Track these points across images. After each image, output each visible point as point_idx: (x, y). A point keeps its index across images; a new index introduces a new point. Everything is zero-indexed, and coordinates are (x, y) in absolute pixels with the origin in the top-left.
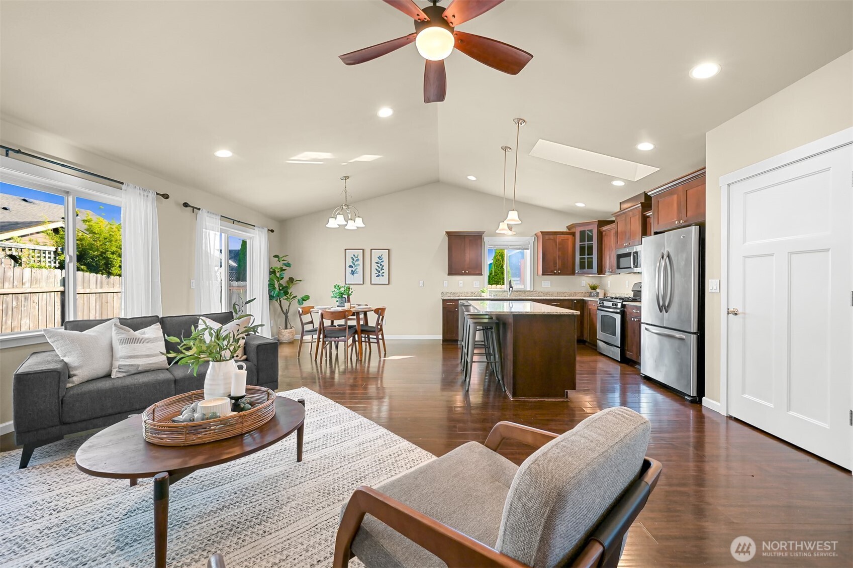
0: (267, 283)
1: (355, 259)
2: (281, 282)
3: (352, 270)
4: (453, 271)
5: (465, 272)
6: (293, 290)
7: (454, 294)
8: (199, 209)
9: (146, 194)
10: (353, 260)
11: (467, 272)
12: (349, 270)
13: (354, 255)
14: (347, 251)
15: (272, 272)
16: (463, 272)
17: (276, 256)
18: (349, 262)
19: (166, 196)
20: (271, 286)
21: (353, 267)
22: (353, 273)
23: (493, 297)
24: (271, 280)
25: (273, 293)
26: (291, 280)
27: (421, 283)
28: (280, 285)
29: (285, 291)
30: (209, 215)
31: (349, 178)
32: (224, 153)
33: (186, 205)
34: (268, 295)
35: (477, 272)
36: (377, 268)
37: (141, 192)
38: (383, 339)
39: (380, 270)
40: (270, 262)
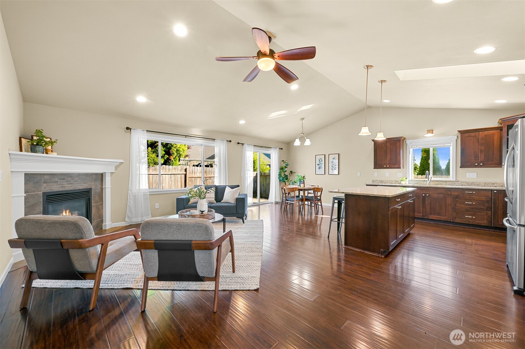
0: (278, 174)
1: (321, 160)
2: (285, 173)
3: (319, 167)
4: (378, 165)
5: (386, 166)
6: (290, 178)
7: (381, 181)
8: (244, 144)
9: (223, 141)
10: (320, 161)
11: (388, 166)
12: (317, 167)
13: (320, 158)
14: (317, 156)
15: (281, 169)
16: (385, 166)
17: (283, 161)
18: (318, 162)
19: (230, 141)
20: (280, 175)
21: (319, 165)
22: (319, 168)
23: (412, 185)
24: (280, 172)
25: (280, 178)
26: (291, 172)
27: (359, 174)
28: (285, 174)
29: (286, 177)
30: (248, 146)
31: (304, 118)
32: (242, 122)
33: (238, 143)
34: (278, 180)
35: (397, 166)
36: (332, 165)
37: (221, 141)
38: (321, 205)
39: (333, 166)
40: (280, 163)
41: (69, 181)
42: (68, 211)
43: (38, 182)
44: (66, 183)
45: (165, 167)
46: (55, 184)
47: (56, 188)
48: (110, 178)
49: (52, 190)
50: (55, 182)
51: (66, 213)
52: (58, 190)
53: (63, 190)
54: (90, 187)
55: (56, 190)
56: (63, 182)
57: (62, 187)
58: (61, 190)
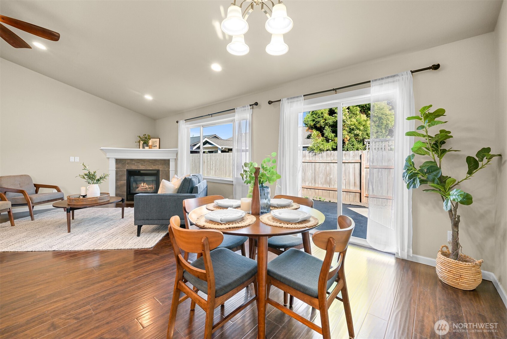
41: (142, 164)
42: (145, 184)
43: (124, 164)
44: (140, 165)
45: (333, 154)
46: (133, 165)
47: (134, 167)
48: (174, 163)
49: (131, 168)
50: (133, 164)
51: (144, 184)
52: (135, 169)
53: (138, 169)
54: (158, 169)
55: (134, 169)
56: (138, 164)
57: (137, 167)
58: (137, 169)
